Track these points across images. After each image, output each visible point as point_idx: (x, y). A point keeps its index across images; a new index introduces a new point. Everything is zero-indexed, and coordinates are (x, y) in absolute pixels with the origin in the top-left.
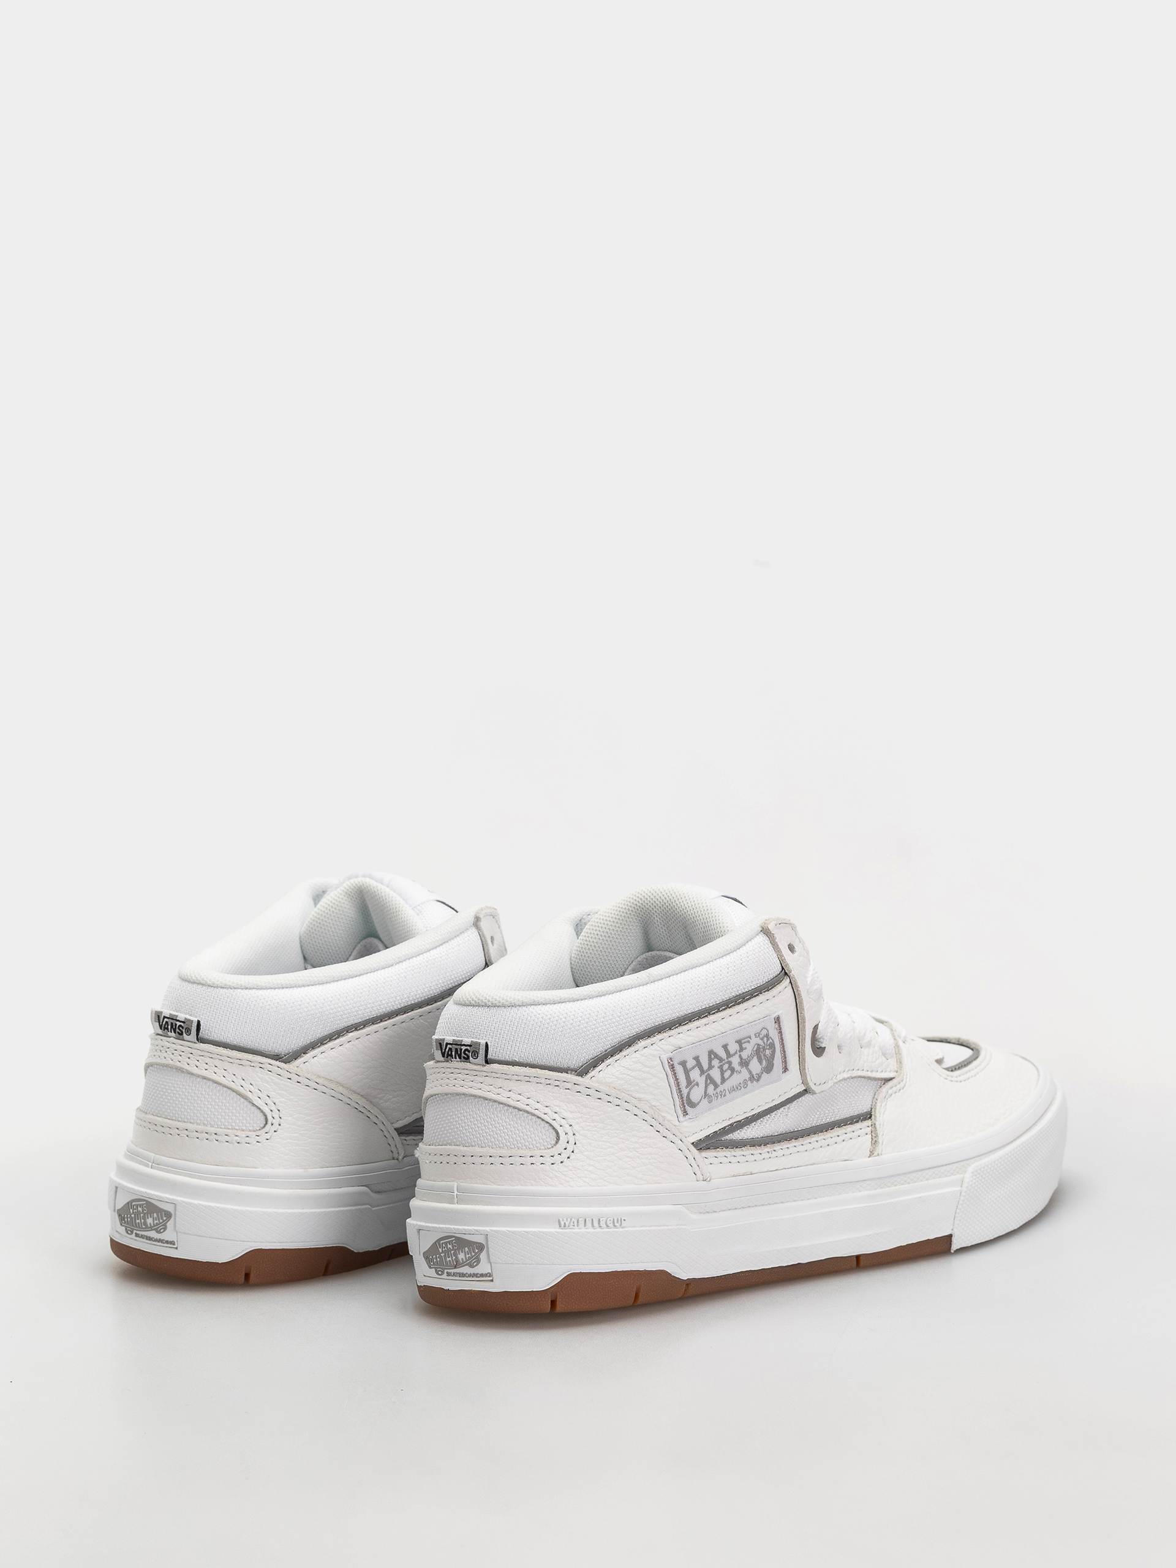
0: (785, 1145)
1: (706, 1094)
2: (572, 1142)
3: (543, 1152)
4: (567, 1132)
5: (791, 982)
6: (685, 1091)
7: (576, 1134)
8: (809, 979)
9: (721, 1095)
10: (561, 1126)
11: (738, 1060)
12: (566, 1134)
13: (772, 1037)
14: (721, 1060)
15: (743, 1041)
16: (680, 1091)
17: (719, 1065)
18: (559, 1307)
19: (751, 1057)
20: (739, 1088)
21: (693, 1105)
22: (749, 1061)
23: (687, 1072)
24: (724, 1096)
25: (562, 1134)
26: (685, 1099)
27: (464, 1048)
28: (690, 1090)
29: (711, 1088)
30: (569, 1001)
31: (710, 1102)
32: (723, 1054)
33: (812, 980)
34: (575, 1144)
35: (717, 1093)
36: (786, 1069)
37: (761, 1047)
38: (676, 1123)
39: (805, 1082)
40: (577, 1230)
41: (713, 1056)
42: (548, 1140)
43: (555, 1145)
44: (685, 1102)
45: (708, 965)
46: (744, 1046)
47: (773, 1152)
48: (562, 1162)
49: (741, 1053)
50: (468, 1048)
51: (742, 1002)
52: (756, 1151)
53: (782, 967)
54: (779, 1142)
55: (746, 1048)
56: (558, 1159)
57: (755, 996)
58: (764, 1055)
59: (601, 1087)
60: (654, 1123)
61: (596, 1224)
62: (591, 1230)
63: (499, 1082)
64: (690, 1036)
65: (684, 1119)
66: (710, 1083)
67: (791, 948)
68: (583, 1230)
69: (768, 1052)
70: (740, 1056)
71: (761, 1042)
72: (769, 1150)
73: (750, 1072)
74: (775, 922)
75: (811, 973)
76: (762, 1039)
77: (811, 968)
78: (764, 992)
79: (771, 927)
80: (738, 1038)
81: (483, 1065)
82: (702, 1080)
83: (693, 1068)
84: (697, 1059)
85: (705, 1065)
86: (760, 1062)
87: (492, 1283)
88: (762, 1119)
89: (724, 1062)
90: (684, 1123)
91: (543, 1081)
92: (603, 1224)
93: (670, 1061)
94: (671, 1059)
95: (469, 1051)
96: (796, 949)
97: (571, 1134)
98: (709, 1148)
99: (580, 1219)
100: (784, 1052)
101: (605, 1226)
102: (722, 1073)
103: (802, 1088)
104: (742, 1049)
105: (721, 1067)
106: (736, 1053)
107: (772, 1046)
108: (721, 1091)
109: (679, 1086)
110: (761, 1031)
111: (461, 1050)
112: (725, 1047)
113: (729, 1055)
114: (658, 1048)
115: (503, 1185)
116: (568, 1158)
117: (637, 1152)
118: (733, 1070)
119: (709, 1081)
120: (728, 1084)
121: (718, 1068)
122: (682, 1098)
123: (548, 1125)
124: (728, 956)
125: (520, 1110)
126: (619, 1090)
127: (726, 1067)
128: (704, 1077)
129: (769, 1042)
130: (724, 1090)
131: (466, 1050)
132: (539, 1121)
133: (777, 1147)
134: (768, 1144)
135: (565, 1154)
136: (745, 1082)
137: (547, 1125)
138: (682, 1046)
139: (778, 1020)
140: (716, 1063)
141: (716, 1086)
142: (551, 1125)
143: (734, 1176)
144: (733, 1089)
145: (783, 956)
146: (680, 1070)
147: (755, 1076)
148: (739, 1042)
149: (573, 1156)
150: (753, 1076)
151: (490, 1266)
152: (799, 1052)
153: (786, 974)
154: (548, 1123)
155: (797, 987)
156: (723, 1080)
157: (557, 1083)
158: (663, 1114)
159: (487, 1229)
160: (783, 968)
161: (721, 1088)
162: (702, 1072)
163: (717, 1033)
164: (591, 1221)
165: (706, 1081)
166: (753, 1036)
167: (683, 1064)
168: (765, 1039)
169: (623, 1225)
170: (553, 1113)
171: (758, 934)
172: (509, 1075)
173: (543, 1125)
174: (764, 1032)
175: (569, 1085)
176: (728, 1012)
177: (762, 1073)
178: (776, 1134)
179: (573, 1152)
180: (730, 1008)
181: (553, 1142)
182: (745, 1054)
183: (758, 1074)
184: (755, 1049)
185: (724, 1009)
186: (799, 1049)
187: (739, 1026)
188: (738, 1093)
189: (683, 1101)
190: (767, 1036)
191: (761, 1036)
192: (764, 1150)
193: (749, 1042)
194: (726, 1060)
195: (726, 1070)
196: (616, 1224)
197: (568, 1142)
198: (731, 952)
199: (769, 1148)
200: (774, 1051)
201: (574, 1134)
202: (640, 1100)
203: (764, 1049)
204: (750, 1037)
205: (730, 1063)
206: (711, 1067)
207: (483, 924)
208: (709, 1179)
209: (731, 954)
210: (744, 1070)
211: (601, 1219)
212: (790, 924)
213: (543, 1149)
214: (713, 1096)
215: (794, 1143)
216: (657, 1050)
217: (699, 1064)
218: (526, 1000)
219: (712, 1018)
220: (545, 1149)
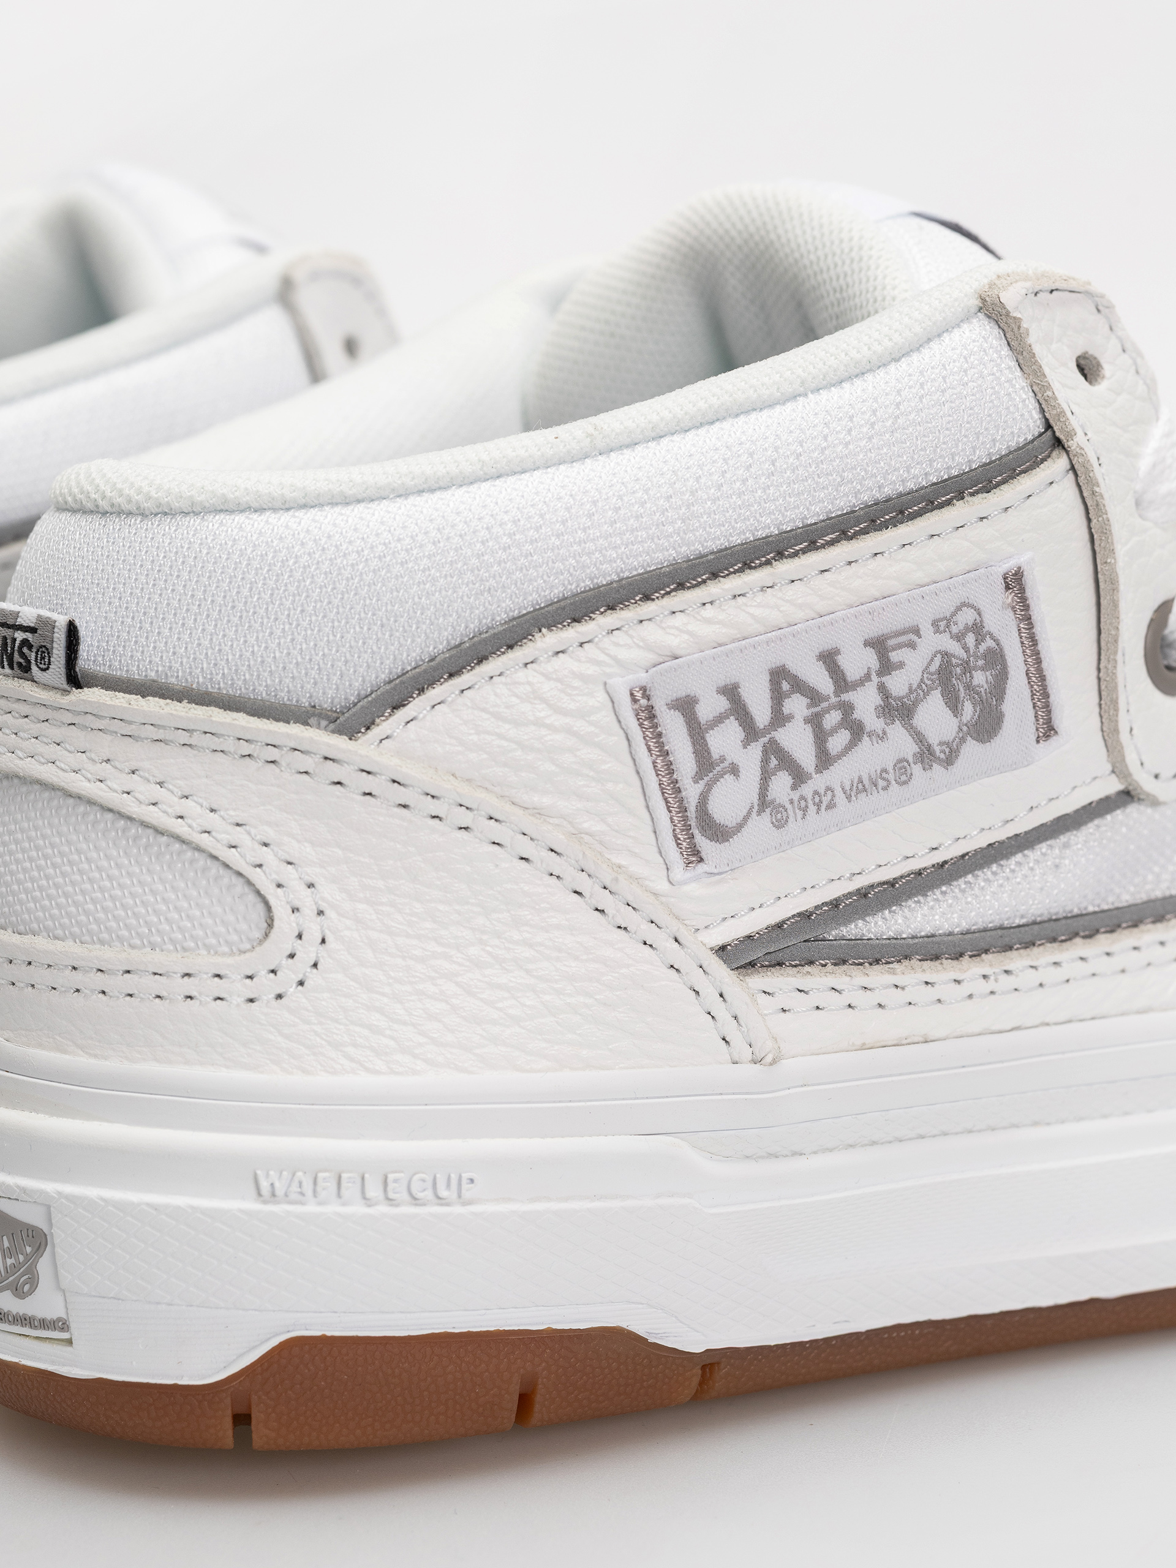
0: (1044, 955)
1: (764, 802)
2: (313, 934)
3: (221, 963)
4: (297, 904)
5: (1073, 468)
6: (692, 792)
7: (327, 912)
8: (1144, 465)
9: (818, 806)
10: (279, 886)
11: (877, 700)
12: (295, 910)
13: (992, 630)
14: (814, 696)
15: (891, 642)
16: (672, 788)
17: (807, 713)
18: (261, 1433)
19: (918, 694)
20: (881, 783)
21: (719, 833)
22: (916, 703)
23: (697, 732)
24: (829, 807)
25: (280, 911)
26: (692, 812)
27: (20, 636)
28: (709, 787)
29: (782, 783)
30: (333, 504)
31: (780, 824)
32: (822, 682)
33: (1154, 466)
34: (323, 941)
35: (802, 798)
36: (1047, 730)
37: (954, 661)
38: (662, 886)
39: (1119, 768)
40: (311, 1208)
41: (785, 686)
42: (244, 926)
43: (261, 942)
44: (693, 822)
45: (789, 406)
46: (895, 657)
47: (1004, 978)
48: (279, 997)
49: (884, 679)
50: (28, 636)
51: (894, 523)
52: (943, 973)
53: (1047, 420)
54: (1029, 944)
55: (901, 665)
56: (266, 985)
57: (941, 506)
58: (969, 687)
59: (406, 770)
60: (584, 883)
61: (374, 1191)
62: (358, 1209)
63: (105, 745)
64: (708, 621)
65: (689, 874)
66: (779, 768)
67: (1087, 368)
68: (333, 1208)
69: (980, 679)
70: (882, 689)
71: (954, 648)
72: (987, 971)
73: (919, 737)
74: (1028, 284)
75: (1153, 444)
76: (959, 638)
77: (1157, 431)
78: (972, 495)
79: (1010, 298)
80: (875, 630)
81: (65, 692)
82: (750, 759)
83: (719, 720)
84: (731, 692)
85: (761, 711)
86: (953, 704)
87: (69, 1349)
88: (970, 877)
89: (825, 705)
90: (687, 888)
91: (229, 745)
92: (398, 1191)
93: (639, 695)
94: (644, 689)
95: (30, 647)
96: (1107, 369)
97: (309, 910)
98: (780, 964)
99: (321, 1175)
100: (1042, 678)
101: (405, 1196)
102: (821, 737)
103: (1113, 786)
104: (886, 667)
105: (815, 721)
106: (867, 677)
107: (996, 659)
108: (816, 793)
109: (671, 772)
110: (954, 614)
111: (14, 640)
112: (829, 659)
113: (841, 683)
114: (602, 657)
115: (106, 1058)
116: (301, 983)
117: (527, 971)
118: (857, 731)
119: (774, 762)
120: (840, 774)
121: (807, 721)
122: (683, 810)
123: (241, 880)
124: (858, 382)
125: (159, 832)
126: (469, 781)
127: (832, 719)
128: (756, 751)
129: (983, 647)
130: (828, 789)
131: (25, 642)
132: (215, 869)
133: (1018, 960)
134: (986, 951)
135: (290, 973)
136: (902, 765)
137: (239, 882)
138: (678, 652)
139: (1015, 582)
140: (796, 705)
141: (799, 777)
142: (249, 883)
143: (863, 1047)
144: (859, 788)
145: (1049, 387)
146: (674, 727)
147: (937, 749)
148: (879, 645)
149: (314, 978)
150: (929, 748)
151: (62, 1298)
152: (1099, 679)
153: (1058, 443)
154: (239, 874)
155: (1093, 482)
156: (825, 760)
157: (273, 754)
158: (617, 859)
159: (50, 1187)
160: (1048, 426)
161: (818, 782)
162: (751, 732)
163: (801, 615)
164: (359, 1181)
165: (765, 761)
166: (926, 629)
167: (686, 706)
168: (970, 639)
169: (466, 1195)
170: (258, 847)
171: (966, 319)
172: (131, 723)
173: (226, 880)
174: (967, 617)
175: (308, 762)
176: (844, 550)
177: (963, 740)
178: (1018, 922)
179: (315, 965)
180: (851, 538)
181: (257, 934)
182: (898, 684)
183: (947, 744)
184: (934, 667)
185: (832, 543)
186: (1099, 670)
187: (877, 594)
188: (876, 799)
189: (685, 819)
190: (977, 629)
191: (955, 629)
192: (971, 970)
193: (912, 645)
194: (834, 700)
195: (834, 730)
196: (443, 1193)
197: (300, 936)
198: (870, 370)
199: (991, 963)
200: (1002, 678)
201: (320, 913)
202: (538, 813)
203: (967, 668)
204: (916, 631)
205: (847, 709)
206: (779, 718)
207: (308, 298)
208: (769, 1059)
209: (869, 377)
210: (897, 733)
211: (391, 1177)
212: (1089, 294)
213: (224, 954)
214: (788, 806)
215: (1079, 947)
216: (598, 663)
217: (739, 710)
218: (202, 498)
219: (785, 568)
220: (232, 954)
